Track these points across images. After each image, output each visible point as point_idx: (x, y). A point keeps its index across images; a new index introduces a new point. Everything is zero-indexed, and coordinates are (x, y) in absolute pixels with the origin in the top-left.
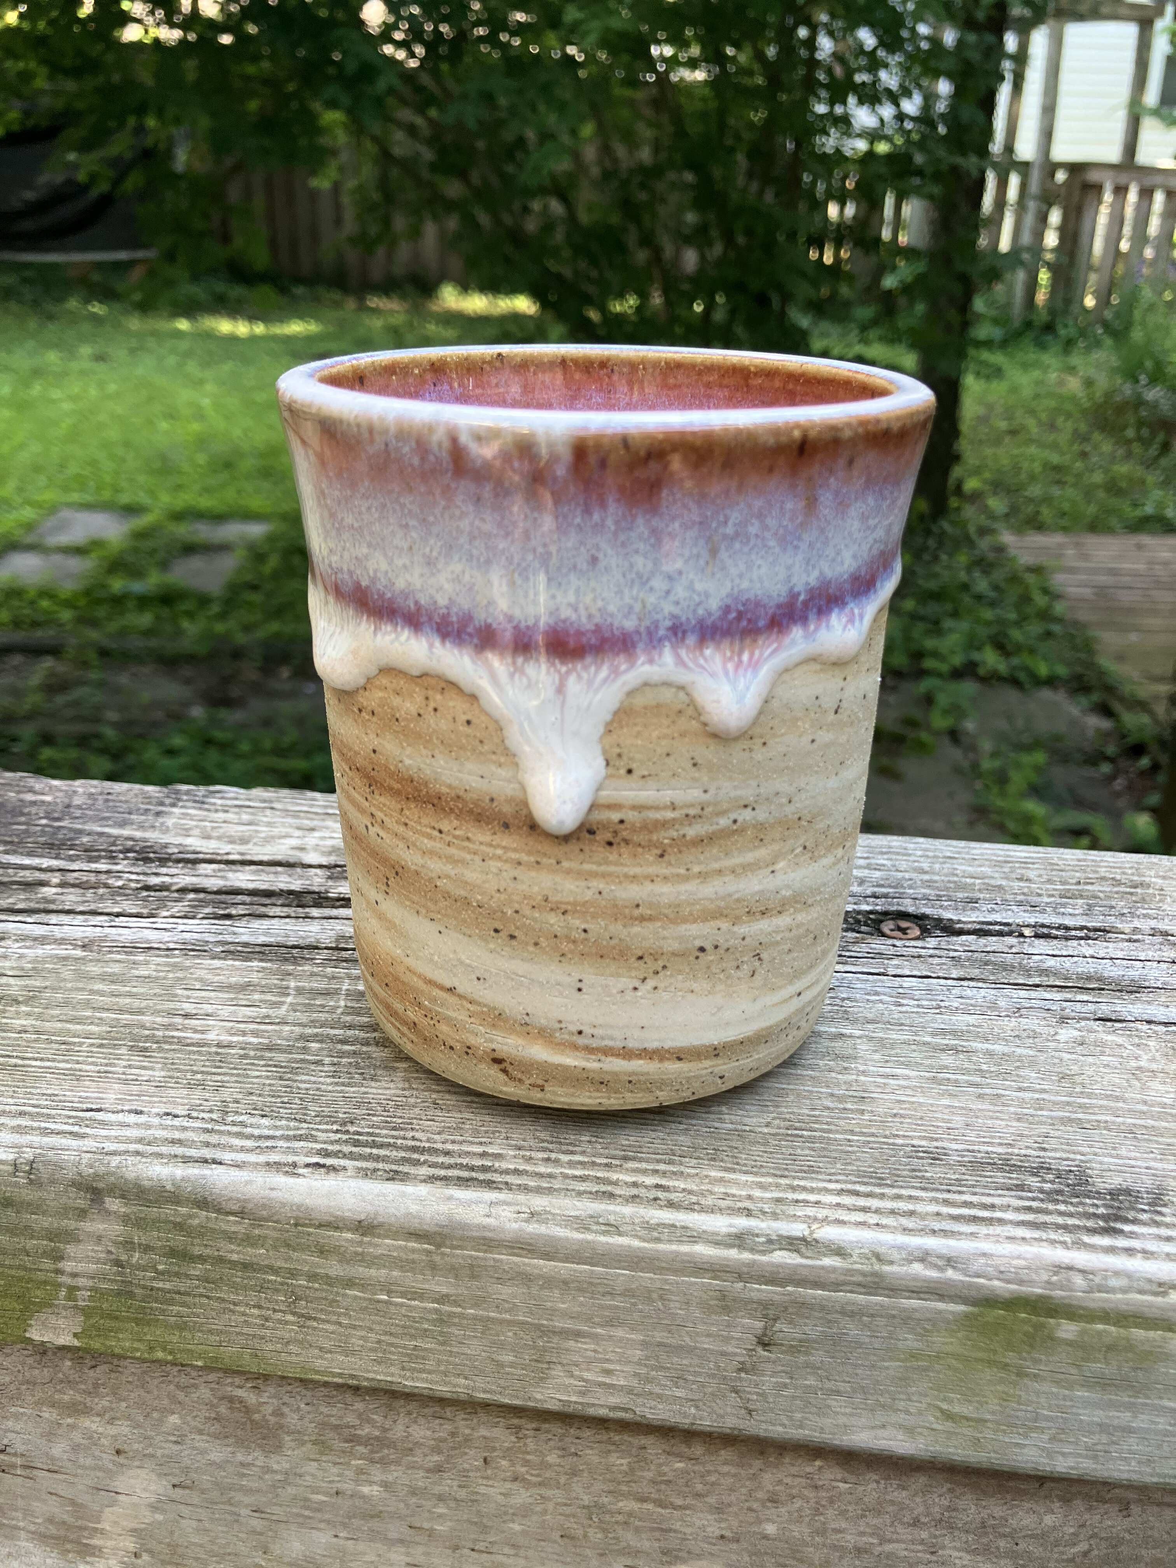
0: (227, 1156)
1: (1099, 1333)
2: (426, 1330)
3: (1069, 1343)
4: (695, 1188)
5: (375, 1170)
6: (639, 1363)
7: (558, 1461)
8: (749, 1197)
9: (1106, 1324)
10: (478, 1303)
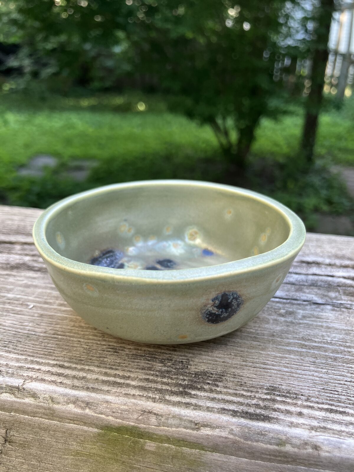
1: (167, 448)
8: (7, 365)
9: (169, 444)
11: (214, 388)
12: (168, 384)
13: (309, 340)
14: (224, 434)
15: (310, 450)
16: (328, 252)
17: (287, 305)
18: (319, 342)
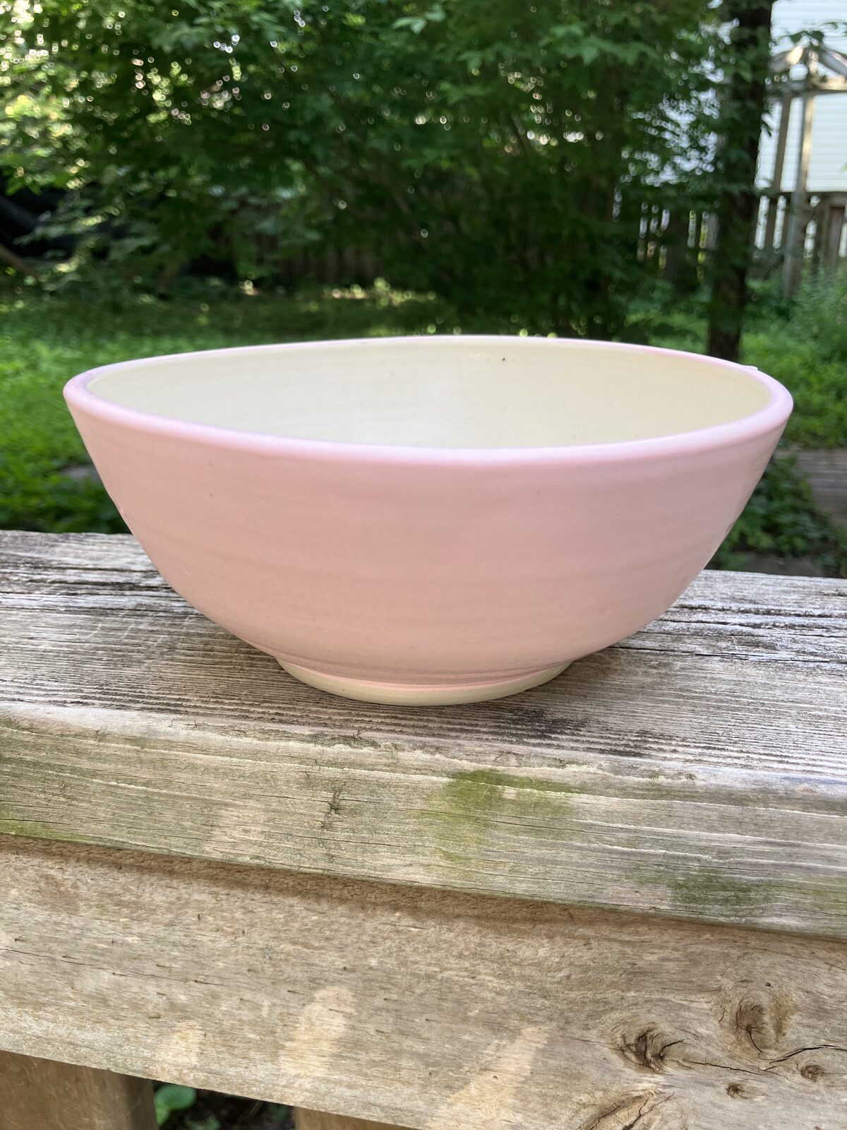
0: (27, 698)
1: (529, 794)
2: (140, 805)
3: (512, 802)
4: (299, 715)
6: (264, 824)
7: (242, 916)
8: (330, 719)
9: (532, 788)
10: (168, 783)
11: (575, 732)
12: (523, 730)
13: (687, 690)
14: (592, 770)
15: (684, 780)
16: (722, 594)
17: (661, 657)
18: (700, 693)
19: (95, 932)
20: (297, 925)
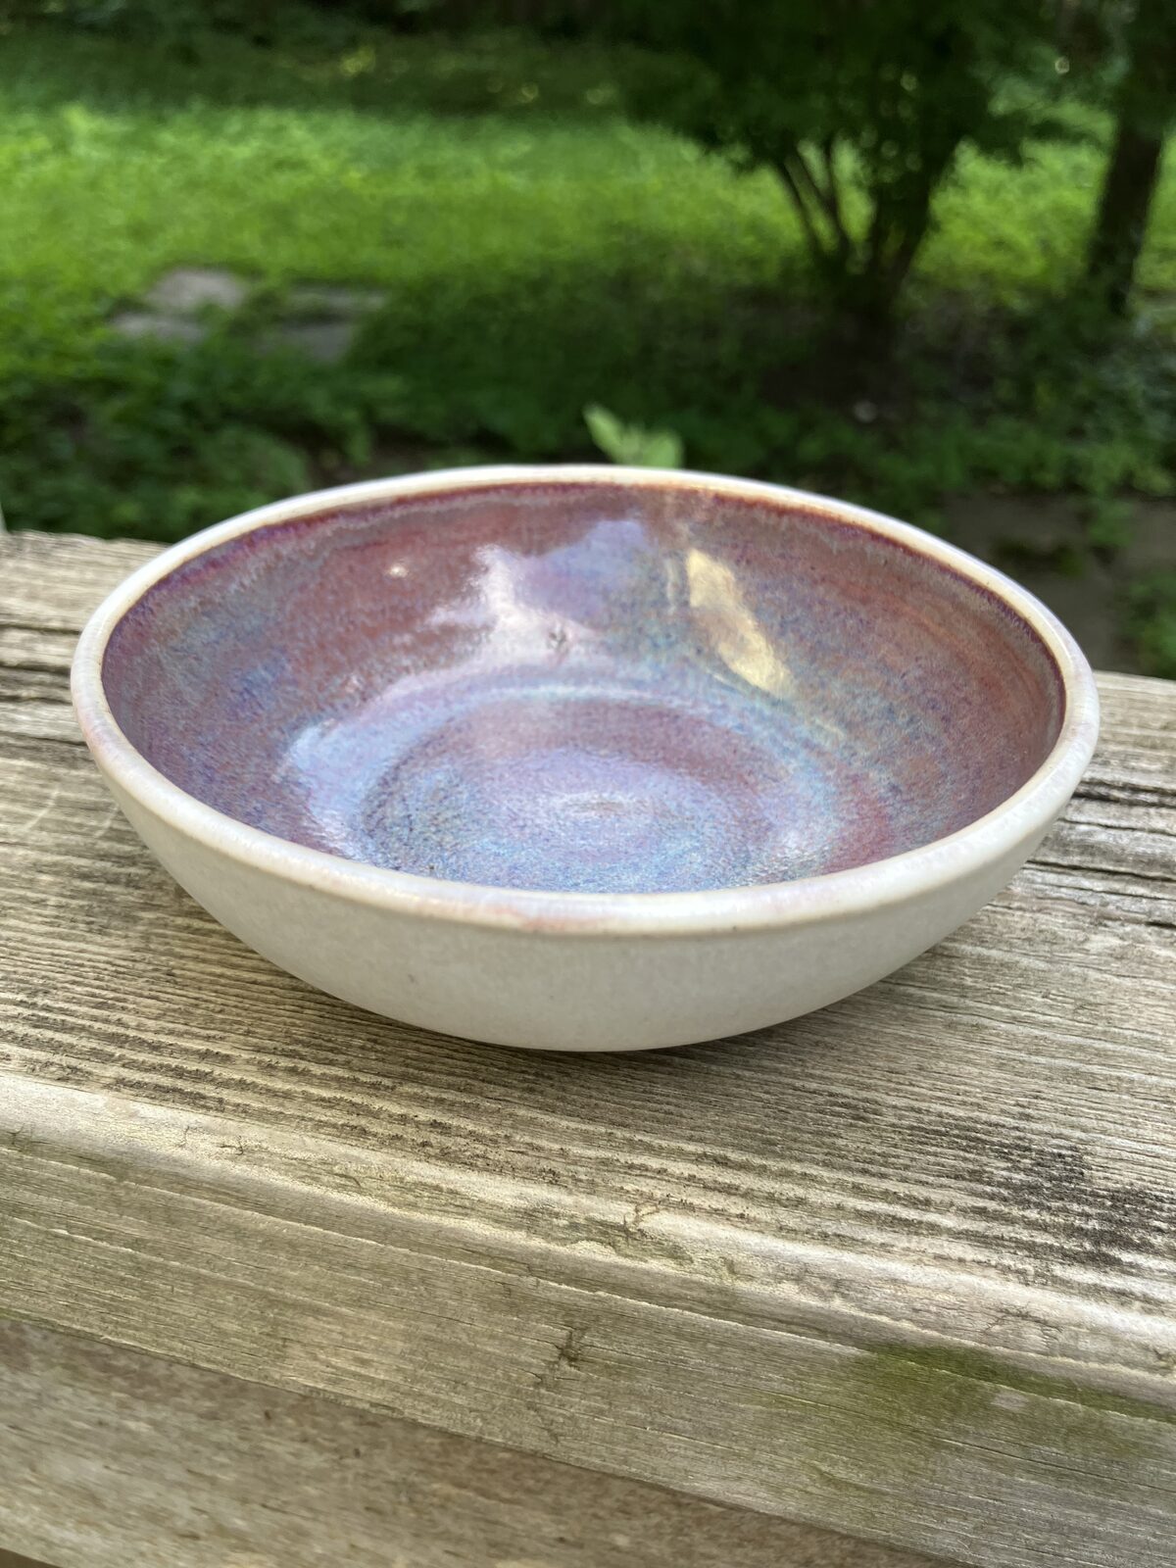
2: (123, 1279)
3: (1012, 1417)
4: (488, 1132)
5: (48, 1064)
6: (402, 1356)
7: (354, 1428)
8: (563, 1154)
9: (1071, 1399)
10: (183, 1254)
12: (1044, 1228)
19: (64, 1402)
20: (467, 1460)
